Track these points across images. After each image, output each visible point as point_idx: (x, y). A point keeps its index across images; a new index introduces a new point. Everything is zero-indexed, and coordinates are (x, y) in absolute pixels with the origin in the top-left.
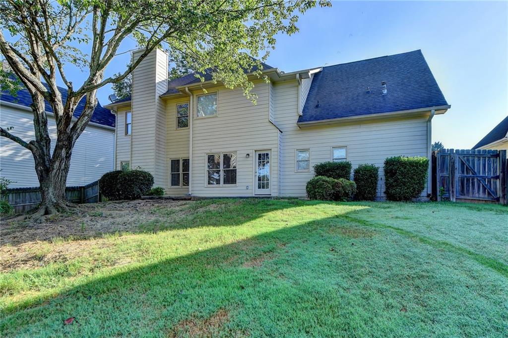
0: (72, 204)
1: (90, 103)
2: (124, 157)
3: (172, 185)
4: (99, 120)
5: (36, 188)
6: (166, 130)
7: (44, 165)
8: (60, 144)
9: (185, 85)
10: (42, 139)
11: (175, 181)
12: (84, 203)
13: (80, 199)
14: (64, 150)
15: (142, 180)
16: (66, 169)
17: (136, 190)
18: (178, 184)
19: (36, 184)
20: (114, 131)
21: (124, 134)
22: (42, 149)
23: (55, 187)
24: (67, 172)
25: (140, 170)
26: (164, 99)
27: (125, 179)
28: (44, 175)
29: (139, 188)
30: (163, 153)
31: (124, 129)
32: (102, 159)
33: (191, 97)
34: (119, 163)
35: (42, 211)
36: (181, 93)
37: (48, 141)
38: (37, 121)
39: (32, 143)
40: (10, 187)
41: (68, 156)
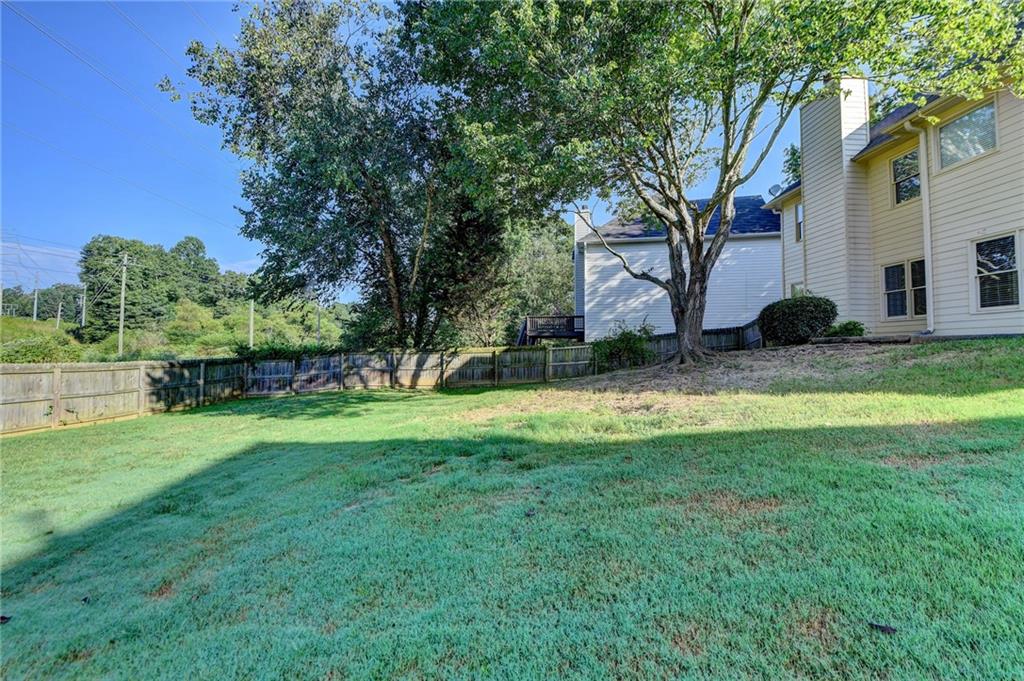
0: (710, 352)
1: (726, 217)
2: (795, 276)
3: (889, 315)
4: (763, 226)
5: (671, 334)
6: (870, 214)
7: (680, 306)
8: (694, 277)
9: (903, 118)
10: (678, 274)
11: (896, 306)
12: (743, 349)
13: (738, 345)
14: (697, 285)
15: (812, 312)
16: (702, 308)
17: (803, 330)
18: (903, 312)
19: (671, 328)
20: (779, 237)
21: (794, 241)
22: (677, 287)
23: (690, 331)
24: (703, 310)
25: (810, 296)
26: (862, 162)
27: (784, 313)
28: (680, 318)
29: (808, 326)
30: (866, 258)
31: (794, 232)
32: (770, 283)
33: (922, 136)
34: (788, 286)
35: (678, 360)
36: (896, 137)
37: (683, 276)
38: (672, 256)
39: (667, 282)
40: (656, 332)
41: (703, 291)
